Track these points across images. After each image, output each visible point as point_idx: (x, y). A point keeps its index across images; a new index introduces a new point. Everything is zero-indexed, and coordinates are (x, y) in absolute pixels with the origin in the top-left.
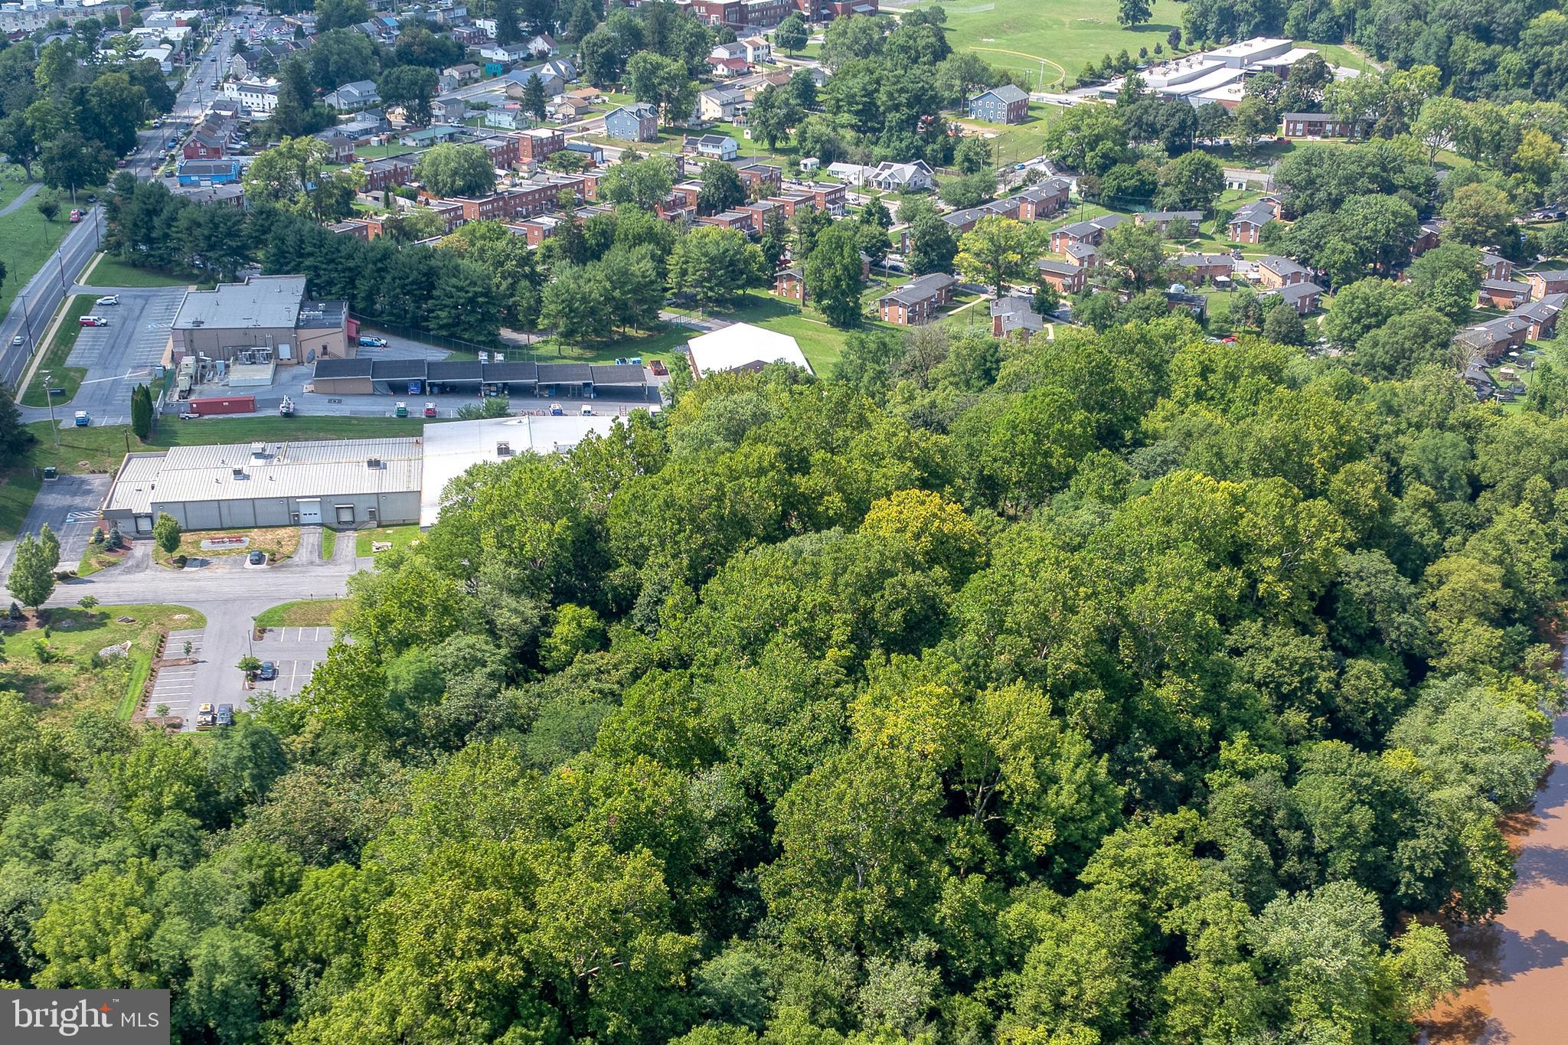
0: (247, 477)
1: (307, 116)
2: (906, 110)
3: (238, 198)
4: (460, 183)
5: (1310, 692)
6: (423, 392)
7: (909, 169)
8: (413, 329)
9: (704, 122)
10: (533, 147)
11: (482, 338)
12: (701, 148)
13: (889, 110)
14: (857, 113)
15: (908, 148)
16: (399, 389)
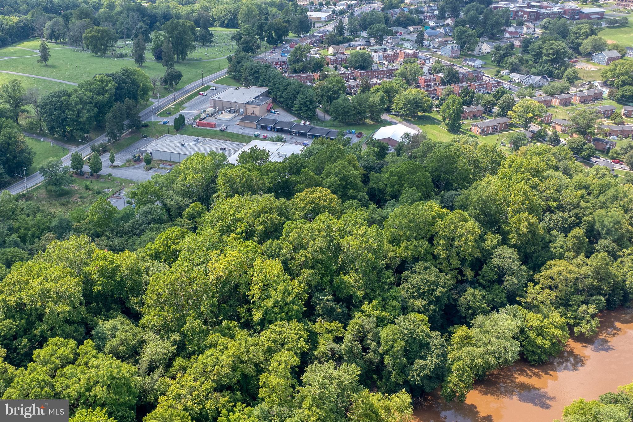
0: (185, 147)
1: (340, 38)
2: (551, 56)
3: (285, 62)
4: (357, 65)
5: (432, 294)
6: (271, 130)
7: (538, 78)
8: (289, 109)
9: (482, 53)
10: (405, 55)
11: (306, 116)
12: (468, 62)
13: (545, 55)
14: (534, 55)
15: (545, 71)
16: (264, 128)
